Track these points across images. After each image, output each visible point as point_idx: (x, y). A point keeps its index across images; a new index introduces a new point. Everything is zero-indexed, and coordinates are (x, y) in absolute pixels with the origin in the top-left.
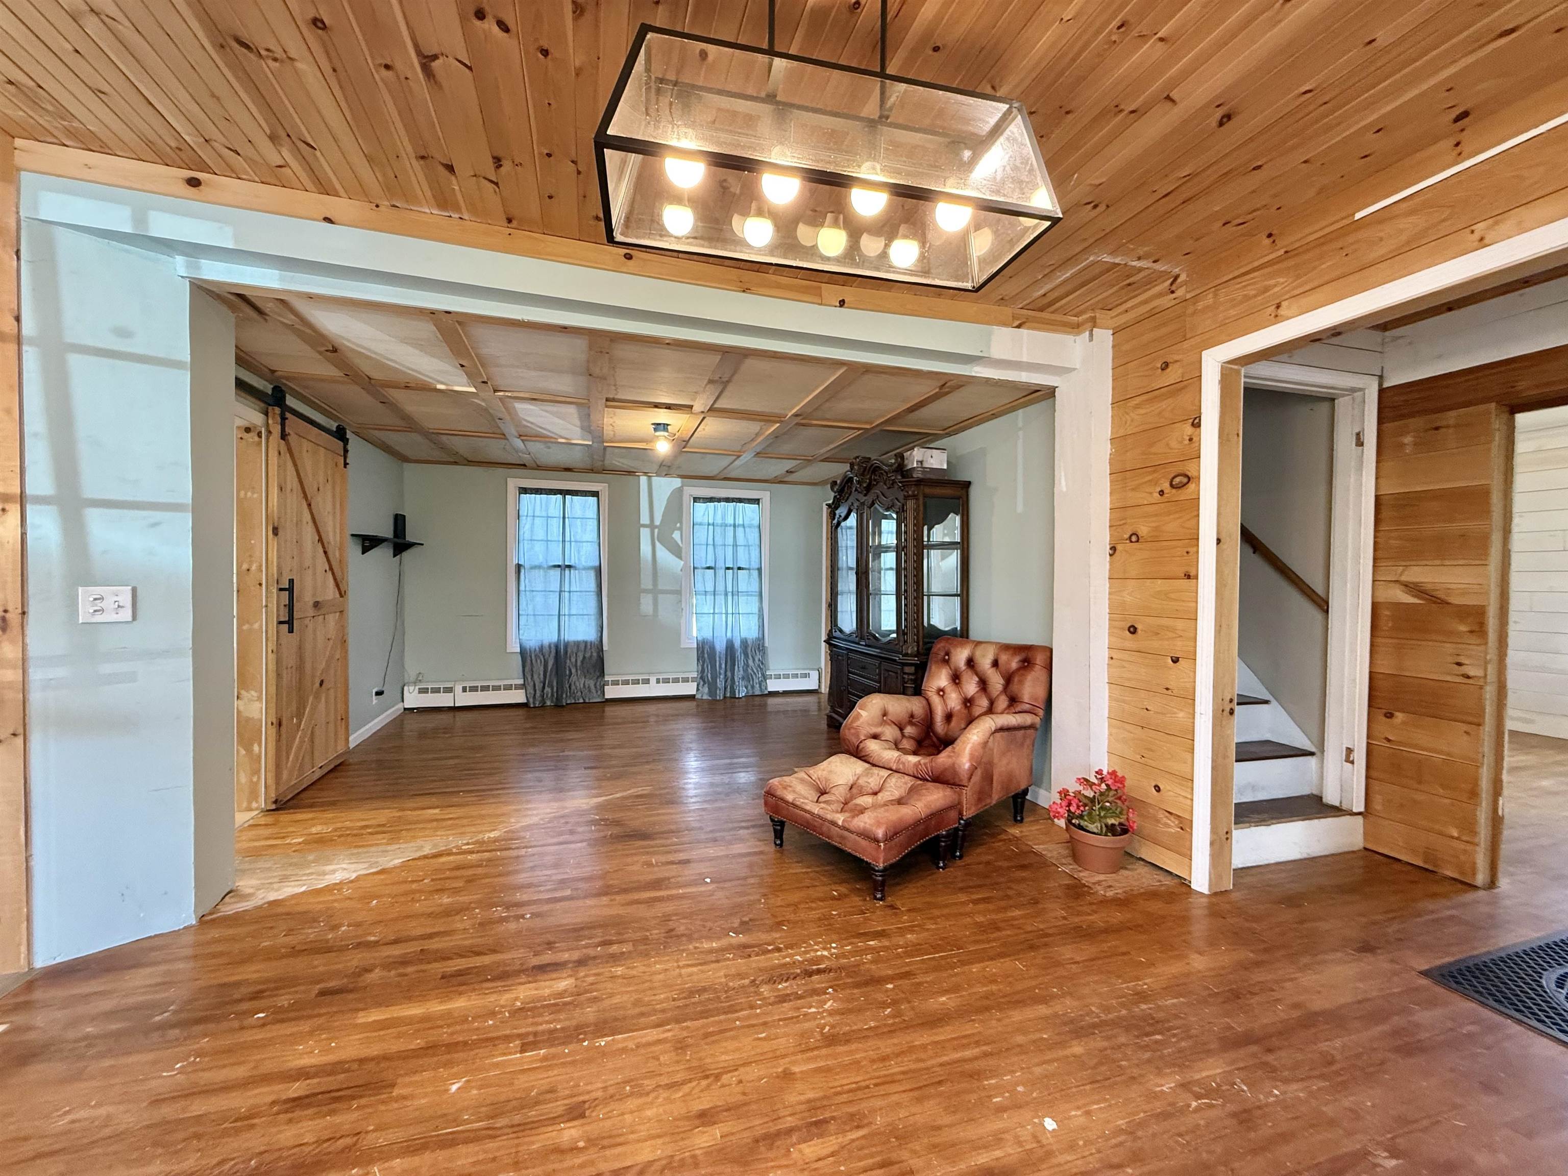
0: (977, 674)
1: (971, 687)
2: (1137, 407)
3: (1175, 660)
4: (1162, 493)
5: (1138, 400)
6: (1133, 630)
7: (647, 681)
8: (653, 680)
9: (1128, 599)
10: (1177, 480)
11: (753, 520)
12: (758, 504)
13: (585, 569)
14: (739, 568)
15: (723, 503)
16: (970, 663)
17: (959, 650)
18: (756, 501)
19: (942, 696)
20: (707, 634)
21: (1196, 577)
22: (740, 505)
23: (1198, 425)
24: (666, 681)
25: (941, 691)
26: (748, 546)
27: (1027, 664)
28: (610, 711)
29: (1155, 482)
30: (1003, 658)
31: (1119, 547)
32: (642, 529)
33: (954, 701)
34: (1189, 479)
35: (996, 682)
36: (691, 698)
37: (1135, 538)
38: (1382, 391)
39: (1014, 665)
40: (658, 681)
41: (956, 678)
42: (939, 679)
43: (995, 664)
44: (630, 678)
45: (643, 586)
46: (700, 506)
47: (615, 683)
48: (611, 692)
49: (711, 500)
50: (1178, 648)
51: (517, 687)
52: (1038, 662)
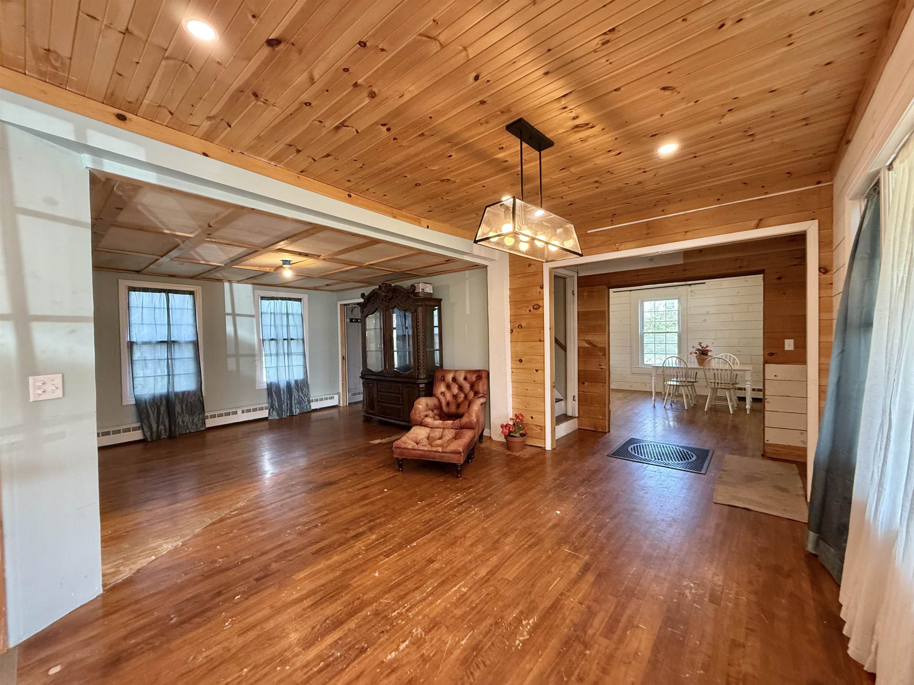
0: (458, 384)
1: (455, 390)
2: (519, 278)
3: (537, 371)
4: (530, 311)
5: (520, 276)
6: (521, 361)
7: (236, 413)
8: (240, 412)
9: (518, 349)
10: (535, 307)
11: (298, 311)
12: (301, 301)
13: (187, 343)
14: (292, 339)
15: (280, 301)
16: (454, 379)
17: (449, 374)
18: (299, 300)
19: (444, 395)
20: (274, 380)
21: (544, 341)
22: (290, 302)
23: (542, 288)
24: (249, 411)
25: (443, 393)
26: (295, 326)
27: (479, 378)
28: (210, 436)
29: (527, 307)
30: (469, 376)
31: (514, 330)
32: (226, 316)
33: (449, 396)
34: (540, 307)
35: (467, 386)
36: (266, 419)
37: (520, 326)
38: (578, 277)
39: (474, 378)
40: (243, 412)
41: (448, 387)
42: (442, 388)
43: (465, 379)
44: (223, 412)
45: (228, 353)
46: (265, 302)
47: (213, 416)
48: (210, 423)
49: (272, 298)
50: (538, 366)
51: (134, 429)
52: (483, 376)
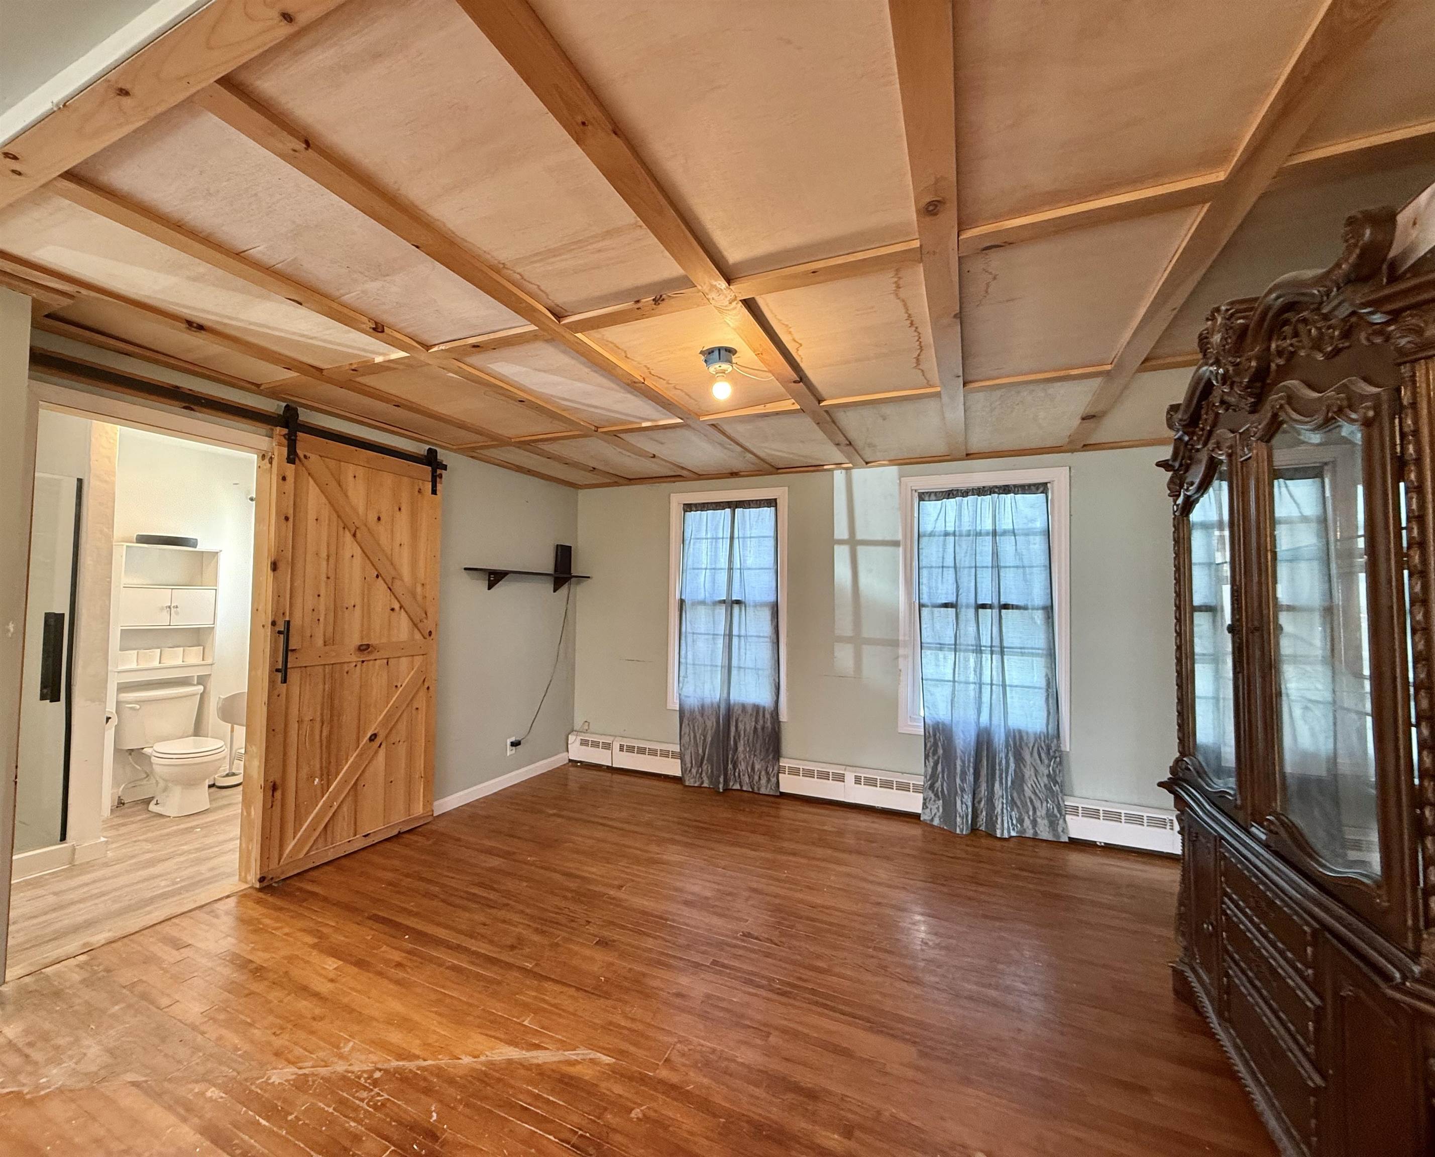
7: (840, 778)
8: (850, 777)
11: (1033, 520)
12: (1045, 491)
14: (1006, 607)
15: (971, 498)
18: (1041, 488)
20: (942, 713)
22: (1007, 498)
24: (871, 782)
26: (1023, 567)
28: (787, 812)
32: (836, 547)
36: (913, 817)
40: (858, 780)
46: (931, 507)
48: (789, 784)
49: (950, 494)
